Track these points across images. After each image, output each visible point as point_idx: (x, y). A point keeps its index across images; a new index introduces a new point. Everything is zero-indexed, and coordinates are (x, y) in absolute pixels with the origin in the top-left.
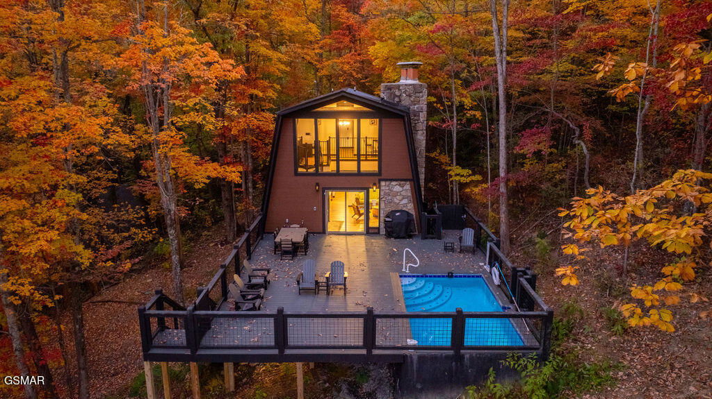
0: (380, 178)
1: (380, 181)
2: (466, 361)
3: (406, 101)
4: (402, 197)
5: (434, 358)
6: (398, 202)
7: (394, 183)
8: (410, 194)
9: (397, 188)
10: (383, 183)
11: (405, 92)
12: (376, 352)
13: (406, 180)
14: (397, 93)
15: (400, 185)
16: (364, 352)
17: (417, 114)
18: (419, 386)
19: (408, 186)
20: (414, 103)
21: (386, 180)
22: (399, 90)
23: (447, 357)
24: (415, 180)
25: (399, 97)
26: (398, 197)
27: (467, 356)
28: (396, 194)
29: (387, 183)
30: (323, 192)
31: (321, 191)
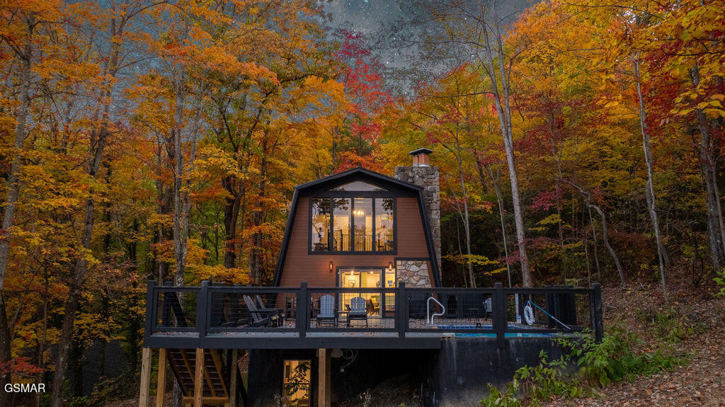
0: (396, 256)
1: (396, 259)
2: (513, 349)
3: (419, 182)
4: (419, 275)
5: (475, 343)
6: (415, 282)
7: (410, 262)
8: (427, 274)
9: (414, 268)
10: (399, 263)
11: (417, 174)
12: (408, 335)
13: (422, 259)
14: (410, 174)
15: (416, 265)
16: (395, 335)
17: (430, 194)
18: (461, 381)
19: (424, 266)
20: (427, 183)
21: (402, 259)
22: (412, 171)
23: (490, 342)
24: (431, 259)
25: (413, 178)
26: (415, 278)
27: (512, 342)
28: (413, 274)
29: (404, 262)
30: (337, 271)
31: (334, 270)
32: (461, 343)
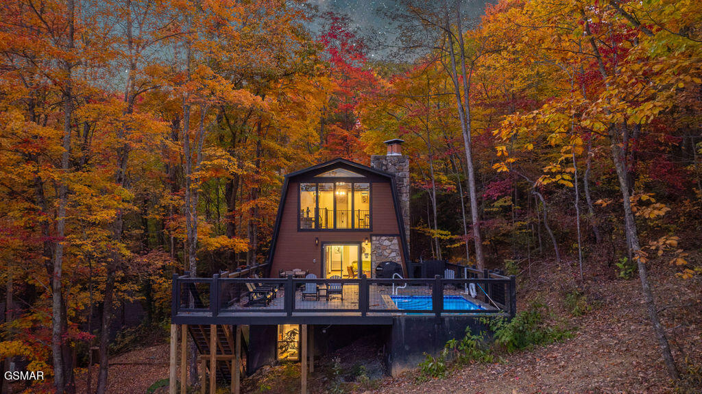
0: (371, 233)
1: (371, 236)
2: (447, 324)
3: (392, 170)
4: (392, 250)
5: (419, 320)
6: (387, 255)
7: (384, 238)
8: (397, 248)
9: (387, 243)
10: (374, 238)
11: (391, 162)
12: (369, 314)
13: (393, 235)
14: (384, 162)
15: (388, 240)
16: (359, 314)
17: (401, 179)
18: (407, 348)
19: (395, 241)
20: (399, 171)
21: (376, 235)
22: (386, 160)
23: (430, 319)
24: (401, 236)
25: (386, 165)
26: (387, 251)
27: (447, 319)
28: (386, 248)
29: (378, 238)
30: (322, 246)
31: (320, 245)
32: (408, 320)
